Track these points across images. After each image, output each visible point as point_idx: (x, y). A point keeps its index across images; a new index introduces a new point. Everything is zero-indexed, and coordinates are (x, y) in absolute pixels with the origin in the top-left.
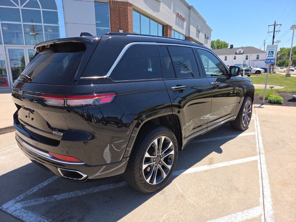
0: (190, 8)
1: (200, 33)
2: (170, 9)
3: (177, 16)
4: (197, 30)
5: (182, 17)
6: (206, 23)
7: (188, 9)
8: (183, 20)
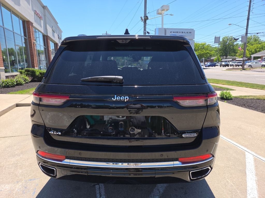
0: (44, 7)
1: (55, 33)
2: (29, 5)
3: (35, 13)
4: (52, 30)
5: (39, 15)
6: (58, 24)
7: (43, 8)
8: (40, 18)
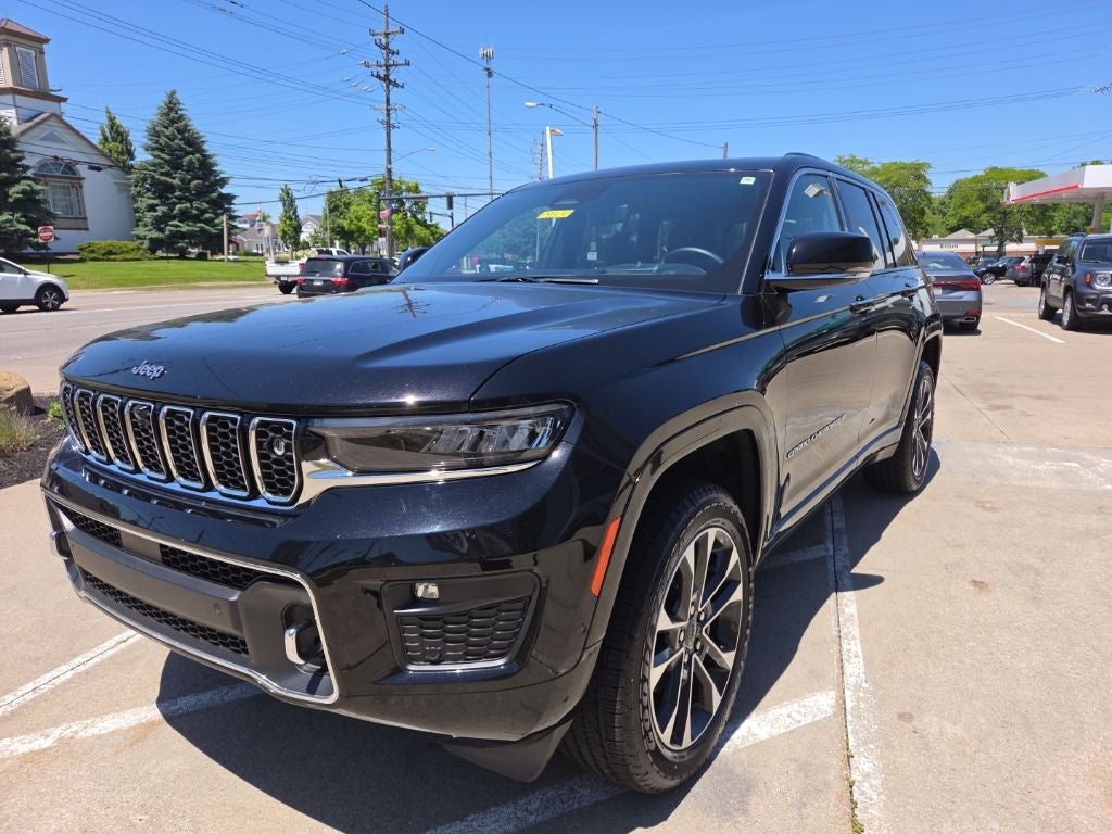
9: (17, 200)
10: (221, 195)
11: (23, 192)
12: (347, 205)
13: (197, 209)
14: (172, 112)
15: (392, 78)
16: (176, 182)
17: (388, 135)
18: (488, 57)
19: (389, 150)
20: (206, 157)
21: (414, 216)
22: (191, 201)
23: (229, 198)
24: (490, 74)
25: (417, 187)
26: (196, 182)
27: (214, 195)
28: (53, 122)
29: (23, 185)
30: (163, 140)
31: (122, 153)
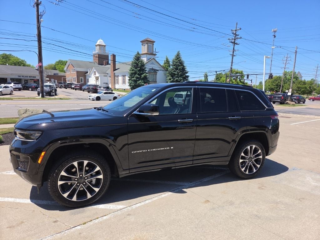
9: (143, 78)
10: (186, 76)
11: (144, 76)
12: (221, 77)
13: (180, 79)
14: (178, 57)
15: (236, 42)
16: (176, 73)
17: (233, 58)
18: (275, 32)
19: (232, 62)
20: (184, 67)
21: (240, 80)
22: (178, 77)
23: (188, 76)
24: (275, 37)
25: (242, 72)
26: (180, 73)
27: (184, 76)
28: (153, 60)
29: (144, 75)
30: (175, 63)
31: (168, 66)
